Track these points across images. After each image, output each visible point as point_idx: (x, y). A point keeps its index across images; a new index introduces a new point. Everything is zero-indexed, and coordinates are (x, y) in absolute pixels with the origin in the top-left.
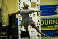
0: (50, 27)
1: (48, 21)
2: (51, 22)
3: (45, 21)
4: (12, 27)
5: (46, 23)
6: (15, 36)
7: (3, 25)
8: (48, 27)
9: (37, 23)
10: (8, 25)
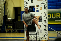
0: (58, 21)
1: (55, 14)
2: (59, 16)
3: (52, 14)
4: (17, 20)
5: (54, 17)
6: (20, 29)
7: (8, 19)
8: (56, 21)
9: (44, 17)
10: (13, 19)
